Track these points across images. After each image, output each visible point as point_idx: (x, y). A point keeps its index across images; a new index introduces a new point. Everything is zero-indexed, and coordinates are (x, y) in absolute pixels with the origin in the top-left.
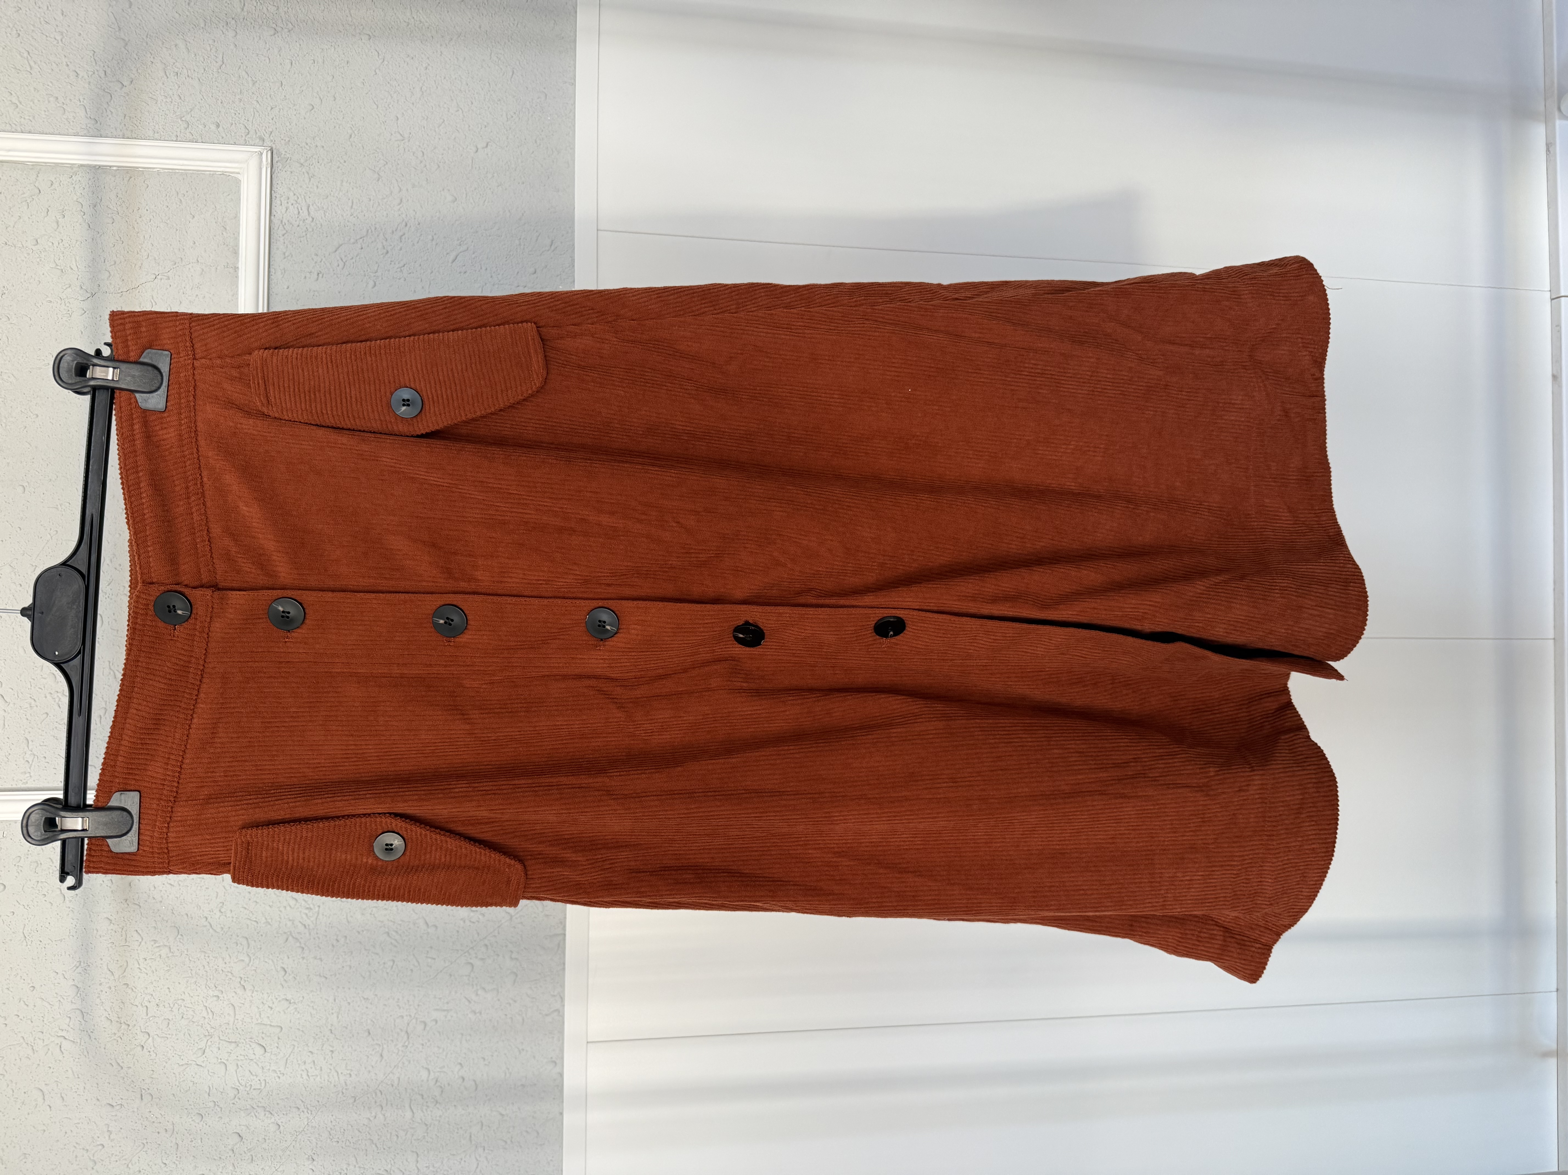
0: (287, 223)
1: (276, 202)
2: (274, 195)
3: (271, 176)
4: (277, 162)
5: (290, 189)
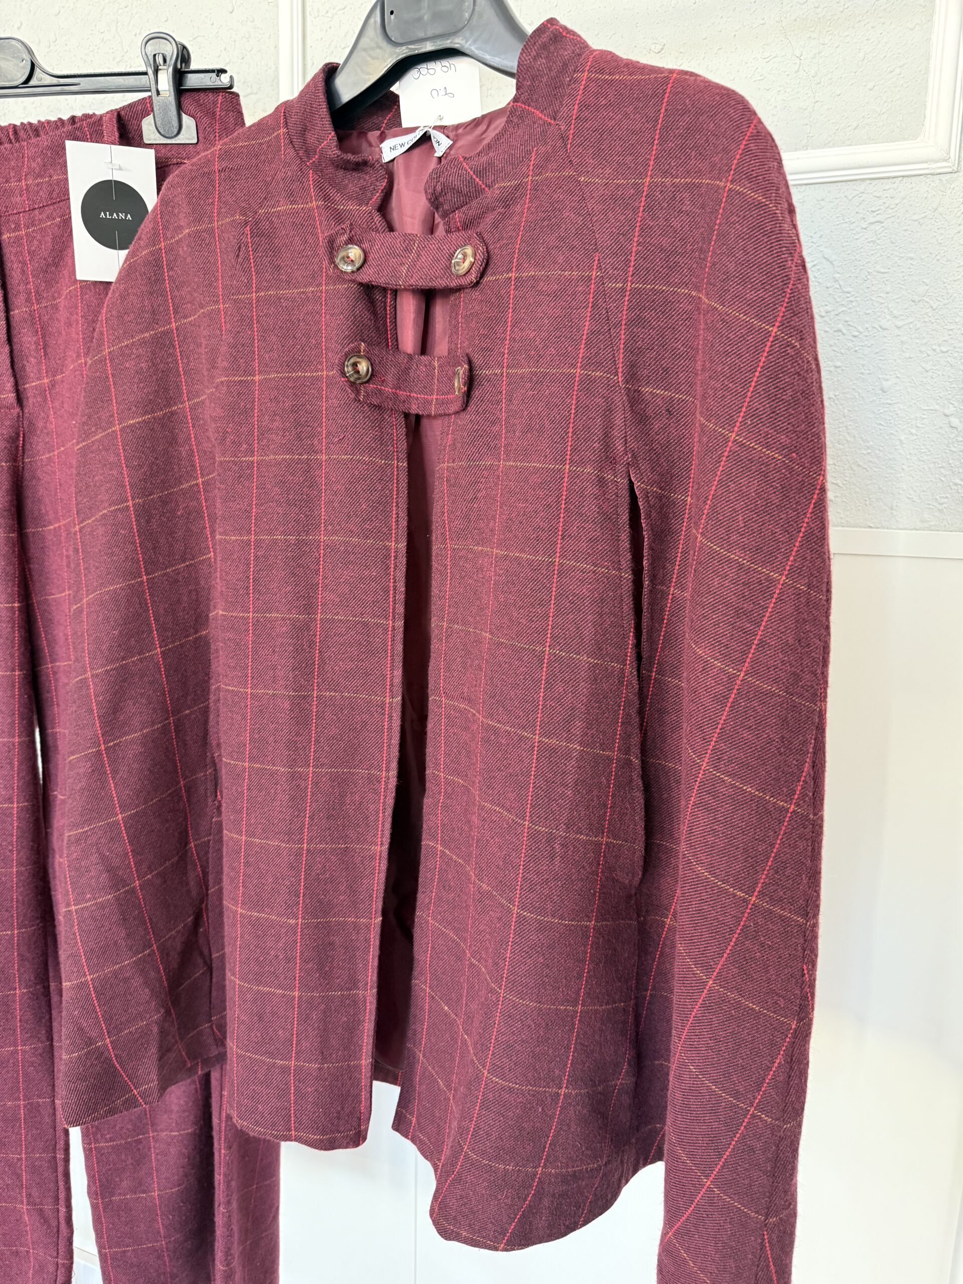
0: (862, 199)
1: (888, 184)
2: (897, 180)
4: (940, 180)
5: (904, 199)
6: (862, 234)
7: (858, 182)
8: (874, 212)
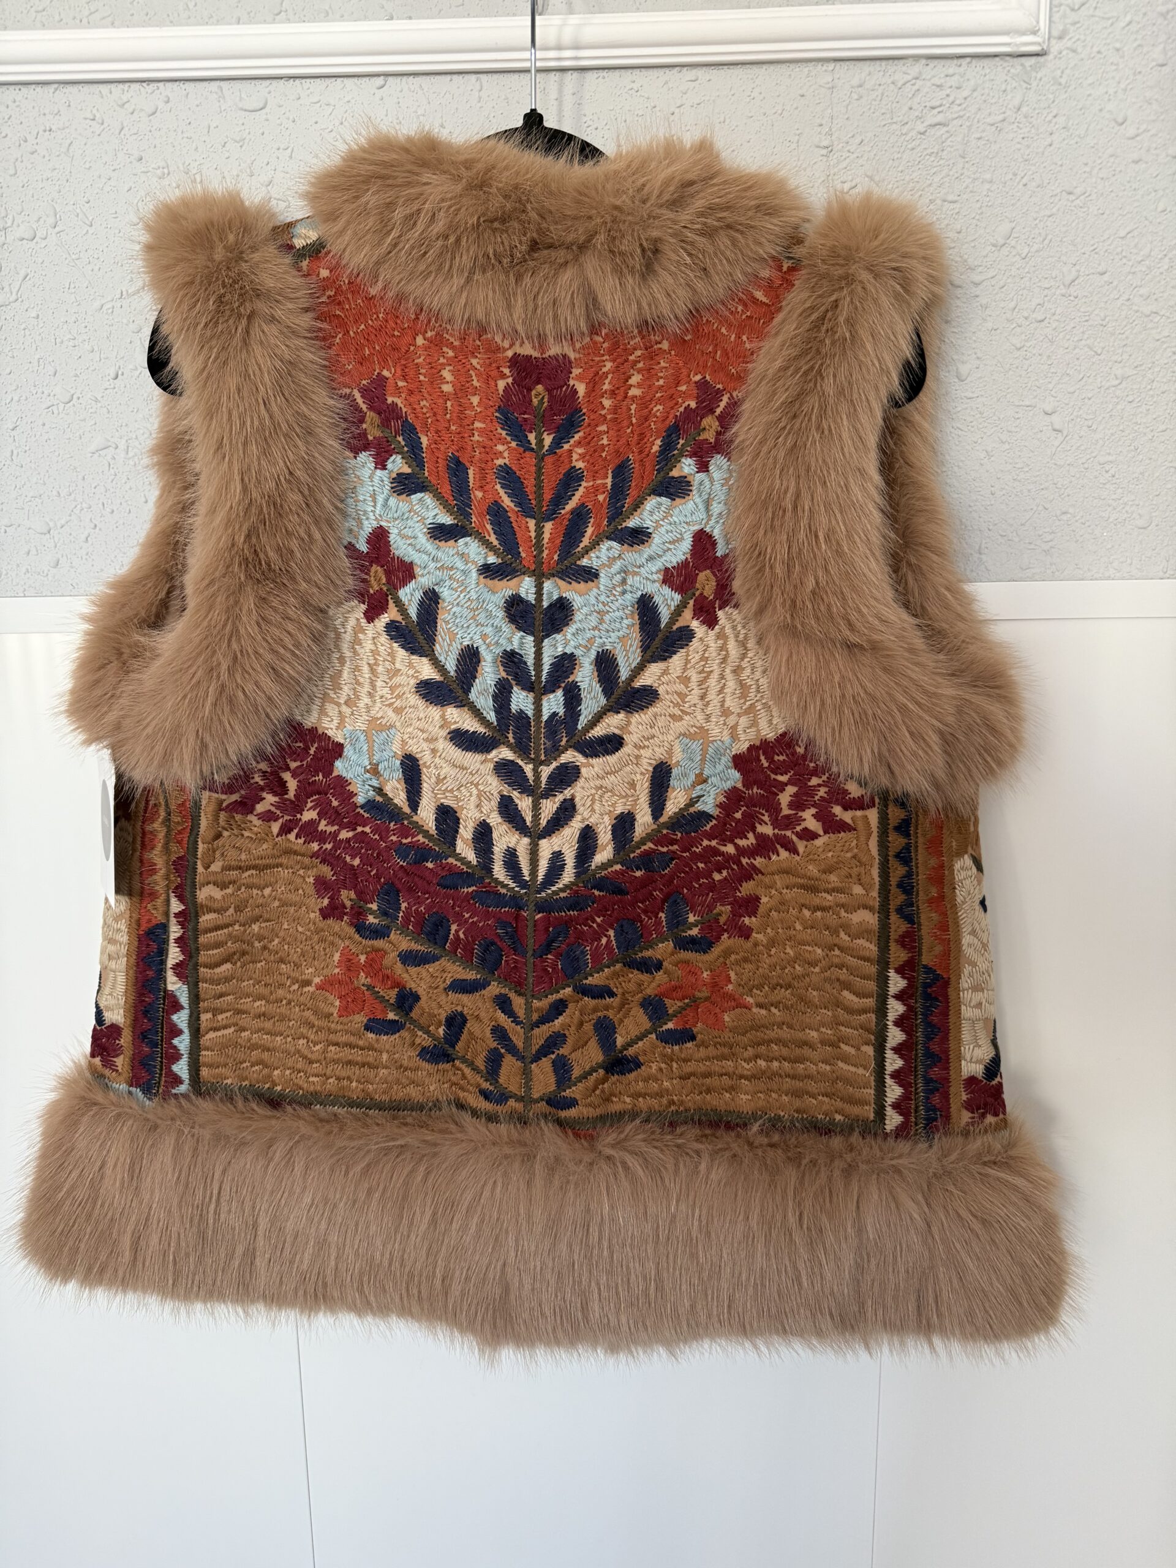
0: (916, 87)
1: (951, 67)
3: (995, 56)
4: (1022, 65)
5: (974, 90)
6: (918, 142)
7: (910, 61)
8: (933, 108)
